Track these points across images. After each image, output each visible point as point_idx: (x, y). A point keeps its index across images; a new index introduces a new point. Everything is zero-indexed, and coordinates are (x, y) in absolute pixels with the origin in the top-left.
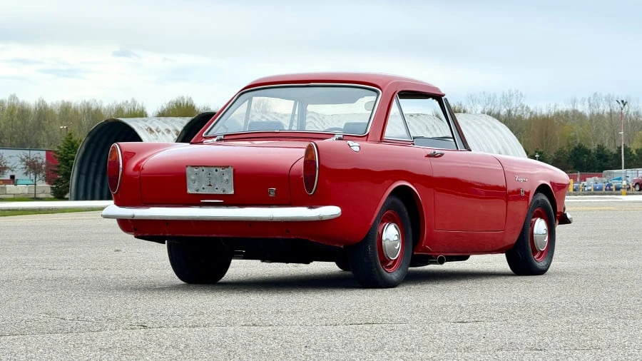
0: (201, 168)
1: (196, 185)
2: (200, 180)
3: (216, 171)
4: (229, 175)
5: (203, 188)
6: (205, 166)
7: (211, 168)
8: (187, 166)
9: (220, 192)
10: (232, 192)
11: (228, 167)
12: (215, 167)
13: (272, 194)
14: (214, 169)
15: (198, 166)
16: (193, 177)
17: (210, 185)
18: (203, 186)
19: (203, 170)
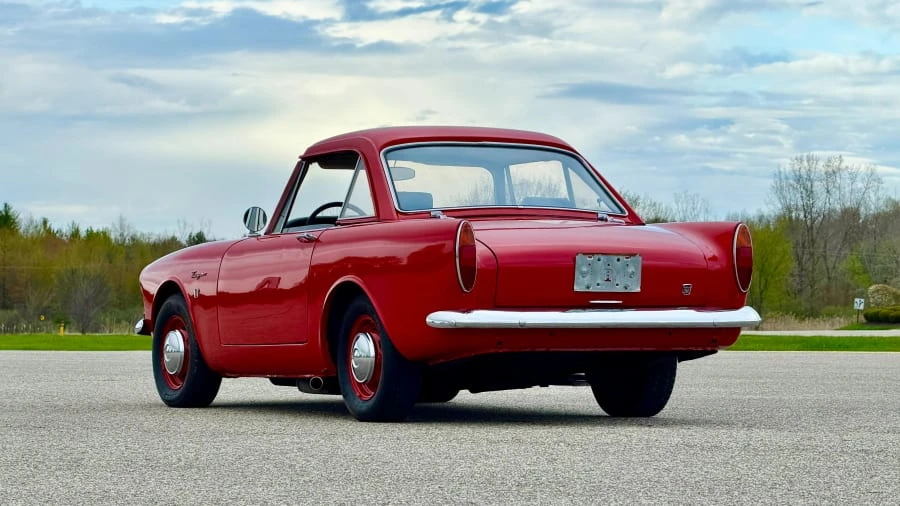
0: (597, 257)
1: (587, 280)
2: (593, 272)
3: (618, 260)
4: (634, 267)
5: (598, 285)
6: (603, 254)
7: (612, 257)
8: (577, 254)
9: (620, 289)
10: (638, 290)
11: (634, 255)
12: (617, 254)
13: (687, 292)
14: (616, 258)
15: (593, 254)
16: (584, 269)
17: (608, 280)
18: (599, 281)
19: (599, 260)
